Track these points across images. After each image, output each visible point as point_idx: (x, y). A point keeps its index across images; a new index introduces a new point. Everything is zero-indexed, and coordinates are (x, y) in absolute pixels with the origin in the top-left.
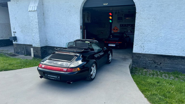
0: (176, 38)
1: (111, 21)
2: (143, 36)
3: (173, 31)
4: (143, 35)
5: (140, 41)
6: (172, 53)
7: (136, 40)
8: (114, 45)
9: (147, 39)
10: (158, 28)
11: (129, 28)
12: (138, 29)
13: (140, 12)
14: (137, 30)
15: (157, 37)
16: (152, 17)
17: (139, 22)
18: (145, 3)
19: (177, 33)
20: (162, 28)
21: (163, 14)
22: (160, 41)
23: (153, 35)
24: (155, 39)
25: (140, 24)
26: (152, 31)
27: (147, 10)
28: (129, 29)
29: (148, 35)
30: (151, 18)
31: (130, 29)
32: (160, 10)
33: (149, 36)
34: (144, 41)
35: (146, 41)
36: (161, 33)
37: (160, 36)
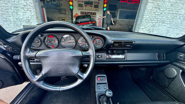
1: (71, 7)
2: (157, 13)
4: (158, 11)
5: (150, 21)
9: (161, 18)
15: (175, 15)
22: (176, 21)
23: (171, 12)
24: (171, 18)
26: (171, 5)
29: (164, 12)
33: (165, 14)
34: (156, 21)
35: (158, 22)
36: (182, 8)
37: (179, 13)
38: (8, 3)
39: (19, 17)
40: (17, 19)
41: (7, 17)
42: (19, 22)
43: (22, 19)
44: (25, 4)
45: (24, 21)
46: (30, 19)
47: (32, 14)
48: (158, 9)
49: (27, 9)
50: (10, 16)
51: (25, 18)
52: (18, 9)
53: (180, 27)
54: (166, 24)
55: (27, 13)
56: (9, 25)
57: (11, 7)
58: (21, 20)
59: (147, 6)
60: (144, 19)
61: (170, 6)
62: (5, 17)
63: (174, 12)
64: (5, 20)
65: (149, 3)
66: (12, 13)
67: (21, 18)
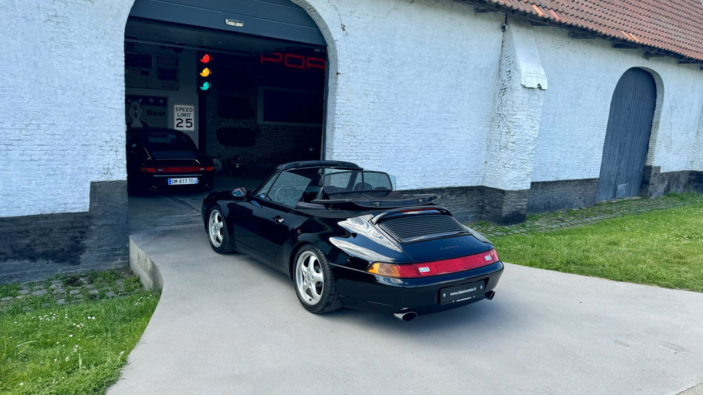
0: (414, 147)
2: (353, 145)
3: (409, 129)
4: (354, 140)
6: (407, 184)
7: (337, 155)
8: (194, 181)
9: (361, 151)
10: (385, 121)
11: (135, 109)
12: (343, 123)
13: (347, 72)
14: (340, 126)
15: (381, 145)
16: (372, 90)
17: (344, 101)
18: (360, 49)
19: (415, 133)
20: (392, 123)
21: (393, 84)
22: (387, 155)
23: (375, 141)
24: (377, 151)
25: (348, 109)
27: (363, 69)
28: (136, 115)
29: (364, 141)
30: (371, 93)
31: (139, 116)
32: (387, 73)
33: (366, 145)
34: (356, 157)
35: (360, 158)
36: (388, 134)
37: (387, 141)
38: (72, 139)
39: (87, 165)
40: (80, 169)
41: (60, 166)
42: (84, 176)
43: (92, 168)
44: (108, 139)
45: (97, 172)
46: (111, 166)
47: (119, 158)
48: (353, 138)
49: (109, 149)
50: (67, 164)
51: (101, 167)
52: (89, 148)
53: (397, 165)
54: (371, 161)
55: (107, 156)
56: (57, 183)
57: (76, 147)
58: (89, 170)
59: (336, 134)
60: (335, 154)
61: (369, 131)
62: (54, 167)
63: (379, 141)
64: (52, 173)
65: (336, 129)
66: (73, 157)
67: (91, 166)
